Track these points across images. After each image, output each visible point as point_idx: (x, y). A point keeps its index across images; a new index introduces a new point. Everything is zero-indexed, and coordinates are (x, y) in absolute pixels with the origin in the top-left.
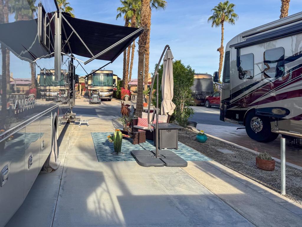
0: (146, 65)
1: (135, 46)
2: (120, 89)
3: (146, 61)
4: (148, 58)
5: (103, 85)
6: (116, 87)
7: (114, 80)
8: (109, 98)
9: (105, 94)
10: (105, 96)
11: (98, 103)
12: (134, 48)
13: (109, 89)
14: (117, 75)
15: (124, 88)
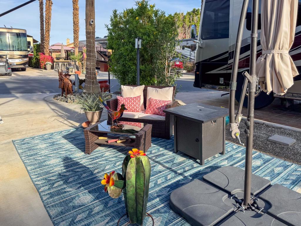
0: (75, 23)
1: (52, 4)
2: (37, 55)
3: (76, 18)
4: (78, 14)
5: (11, 49)
6: (32, 52)
7: (29, 43)
8: (22, 66)
9: (17, 62)
10: (17, 65)
11: (6, 74)
12: (51, 6)
13: (22, 54)
14: (32, 37)
15: (44, 54)
